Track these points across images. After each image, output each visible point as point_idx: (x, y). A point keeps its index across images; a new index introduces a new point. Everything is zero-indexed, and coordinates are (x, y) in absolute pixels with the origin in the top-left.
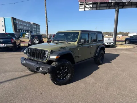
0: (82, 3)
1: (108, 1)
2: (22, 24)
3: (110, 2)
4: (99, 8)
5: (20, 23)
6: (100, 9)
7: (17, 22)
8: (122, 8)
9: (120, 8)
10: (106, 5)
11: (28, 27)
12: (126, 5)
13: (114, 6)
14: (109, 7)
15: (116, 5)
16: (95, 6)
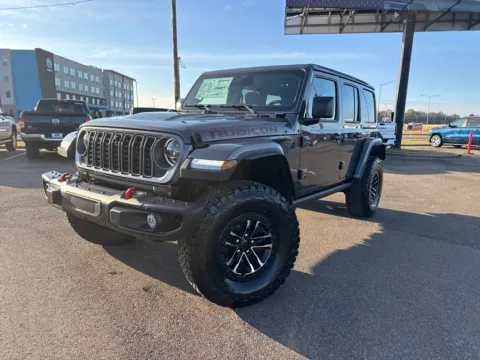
0: (294, 10)
1: (381, 7)
2: (73, 72)
3: (386, 10)
4: (348, 29)
5: (66, 71)
6: (352, 32)
7: (57, 67)
8: (424, 30)
9: (416, 28)
10: (370, 17)
11: (95, 84)
12: (437, 21)
13: (400, 22)
14: (383, 26)
15: (405, 21)
16: (336, 19)
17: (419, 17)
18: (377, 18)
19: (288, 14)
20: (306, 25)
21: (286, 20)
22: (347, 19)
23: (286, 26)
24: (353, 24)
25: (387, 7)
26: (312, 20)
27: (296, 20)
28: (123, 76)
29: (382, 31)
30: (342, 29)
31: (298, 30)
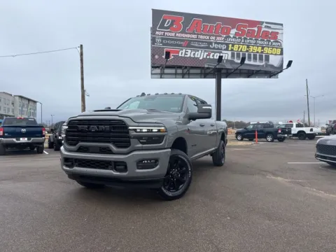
4: (187, 76)
6: (189, 78)
8: (226, 78)
9: (222, 77)
10: (199, 71)
15: (216, 73)
16: (179, 71)
17: (223, 71)
18: (201, 71)
19: (153, 67)
20: (163, 74)
21: (152, 71)
22: (185, 71)
23: (152, 74)
24: (189, 74)
25: (206, 66)
26: (167, 71)
27: (158, 71)
28: (29, 100)
29: (205, 77)
30: (183, 76)
31: (159, 76)
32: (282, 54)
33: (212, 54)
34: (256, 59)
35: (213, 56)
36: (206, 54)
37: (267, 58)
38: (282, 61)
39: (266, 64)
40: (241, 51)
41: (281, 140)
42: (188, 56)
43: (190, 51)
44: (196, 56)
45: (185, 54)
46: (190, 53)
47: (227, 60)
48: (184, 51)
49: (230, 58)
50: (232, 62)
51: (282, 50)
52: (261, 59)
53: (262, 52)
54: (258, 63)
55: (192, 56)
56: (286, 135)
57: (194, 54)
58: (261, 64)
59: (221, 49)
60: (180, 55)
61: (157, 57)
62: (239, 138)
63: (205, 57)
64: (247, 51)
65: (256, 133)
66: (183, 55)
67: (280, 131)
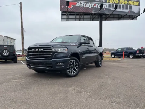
0: (64, 13)
1: (91, 12)
3: (93, 13)
6: (83, 21)
8: (106, 20)
9: (103, 20)
10: (89, 16)
12: (109, 17)
13: (98, 18)
14: (93, 19)
15: (99, 17)
16: (78, 17)
17: (104, 16)
18: (91, 17)
19: (62, 15)
20: (68, 18)
21: (61, 17)
23: (62, 19)
24: (83, 18)
25: (93, 12)
26: (70, 17)
27: (65, 17)
29: (93, 20)
30: (80, 19)
31: (66, 20)
32: (139, 5)
33: (97, 5)
34: (124, 8)
35: (97, 6)
36: (93, 5)
37: (131, 8)
38: (140, 9)
39: (130, 11)
40: (115, 3)
41: (138, 57)
42: (82, 6)
43: (83, 3)
44: (87, 6)
45: (80, 5)
46: (83, 4)
47: (106, 9)
48: (80, 3)
49: (108, 7)
50: (109, 10)
51: (139, 2)
52: (127, 8)
53: (127, 4)
54: (125, 10)
55: (84, 6)
56: (141, 54)
57: (86, 5)
58: (127, 11)
59: (102, 2)
60: (77, 6)
61: (63, 7)
62: (113, 56)
63: (92, 7)
64: (118, 3)
65: (124, 53)
66: (79, 6)
67: (138, 52)
